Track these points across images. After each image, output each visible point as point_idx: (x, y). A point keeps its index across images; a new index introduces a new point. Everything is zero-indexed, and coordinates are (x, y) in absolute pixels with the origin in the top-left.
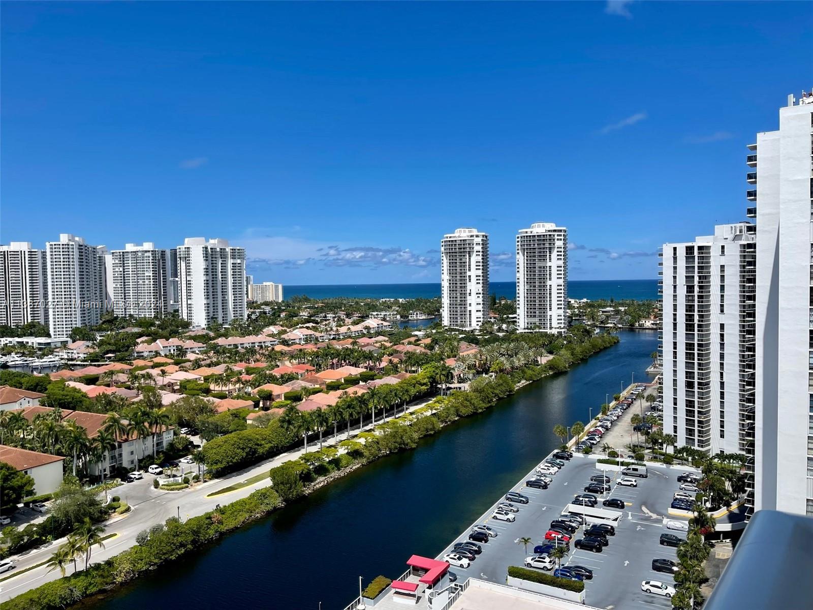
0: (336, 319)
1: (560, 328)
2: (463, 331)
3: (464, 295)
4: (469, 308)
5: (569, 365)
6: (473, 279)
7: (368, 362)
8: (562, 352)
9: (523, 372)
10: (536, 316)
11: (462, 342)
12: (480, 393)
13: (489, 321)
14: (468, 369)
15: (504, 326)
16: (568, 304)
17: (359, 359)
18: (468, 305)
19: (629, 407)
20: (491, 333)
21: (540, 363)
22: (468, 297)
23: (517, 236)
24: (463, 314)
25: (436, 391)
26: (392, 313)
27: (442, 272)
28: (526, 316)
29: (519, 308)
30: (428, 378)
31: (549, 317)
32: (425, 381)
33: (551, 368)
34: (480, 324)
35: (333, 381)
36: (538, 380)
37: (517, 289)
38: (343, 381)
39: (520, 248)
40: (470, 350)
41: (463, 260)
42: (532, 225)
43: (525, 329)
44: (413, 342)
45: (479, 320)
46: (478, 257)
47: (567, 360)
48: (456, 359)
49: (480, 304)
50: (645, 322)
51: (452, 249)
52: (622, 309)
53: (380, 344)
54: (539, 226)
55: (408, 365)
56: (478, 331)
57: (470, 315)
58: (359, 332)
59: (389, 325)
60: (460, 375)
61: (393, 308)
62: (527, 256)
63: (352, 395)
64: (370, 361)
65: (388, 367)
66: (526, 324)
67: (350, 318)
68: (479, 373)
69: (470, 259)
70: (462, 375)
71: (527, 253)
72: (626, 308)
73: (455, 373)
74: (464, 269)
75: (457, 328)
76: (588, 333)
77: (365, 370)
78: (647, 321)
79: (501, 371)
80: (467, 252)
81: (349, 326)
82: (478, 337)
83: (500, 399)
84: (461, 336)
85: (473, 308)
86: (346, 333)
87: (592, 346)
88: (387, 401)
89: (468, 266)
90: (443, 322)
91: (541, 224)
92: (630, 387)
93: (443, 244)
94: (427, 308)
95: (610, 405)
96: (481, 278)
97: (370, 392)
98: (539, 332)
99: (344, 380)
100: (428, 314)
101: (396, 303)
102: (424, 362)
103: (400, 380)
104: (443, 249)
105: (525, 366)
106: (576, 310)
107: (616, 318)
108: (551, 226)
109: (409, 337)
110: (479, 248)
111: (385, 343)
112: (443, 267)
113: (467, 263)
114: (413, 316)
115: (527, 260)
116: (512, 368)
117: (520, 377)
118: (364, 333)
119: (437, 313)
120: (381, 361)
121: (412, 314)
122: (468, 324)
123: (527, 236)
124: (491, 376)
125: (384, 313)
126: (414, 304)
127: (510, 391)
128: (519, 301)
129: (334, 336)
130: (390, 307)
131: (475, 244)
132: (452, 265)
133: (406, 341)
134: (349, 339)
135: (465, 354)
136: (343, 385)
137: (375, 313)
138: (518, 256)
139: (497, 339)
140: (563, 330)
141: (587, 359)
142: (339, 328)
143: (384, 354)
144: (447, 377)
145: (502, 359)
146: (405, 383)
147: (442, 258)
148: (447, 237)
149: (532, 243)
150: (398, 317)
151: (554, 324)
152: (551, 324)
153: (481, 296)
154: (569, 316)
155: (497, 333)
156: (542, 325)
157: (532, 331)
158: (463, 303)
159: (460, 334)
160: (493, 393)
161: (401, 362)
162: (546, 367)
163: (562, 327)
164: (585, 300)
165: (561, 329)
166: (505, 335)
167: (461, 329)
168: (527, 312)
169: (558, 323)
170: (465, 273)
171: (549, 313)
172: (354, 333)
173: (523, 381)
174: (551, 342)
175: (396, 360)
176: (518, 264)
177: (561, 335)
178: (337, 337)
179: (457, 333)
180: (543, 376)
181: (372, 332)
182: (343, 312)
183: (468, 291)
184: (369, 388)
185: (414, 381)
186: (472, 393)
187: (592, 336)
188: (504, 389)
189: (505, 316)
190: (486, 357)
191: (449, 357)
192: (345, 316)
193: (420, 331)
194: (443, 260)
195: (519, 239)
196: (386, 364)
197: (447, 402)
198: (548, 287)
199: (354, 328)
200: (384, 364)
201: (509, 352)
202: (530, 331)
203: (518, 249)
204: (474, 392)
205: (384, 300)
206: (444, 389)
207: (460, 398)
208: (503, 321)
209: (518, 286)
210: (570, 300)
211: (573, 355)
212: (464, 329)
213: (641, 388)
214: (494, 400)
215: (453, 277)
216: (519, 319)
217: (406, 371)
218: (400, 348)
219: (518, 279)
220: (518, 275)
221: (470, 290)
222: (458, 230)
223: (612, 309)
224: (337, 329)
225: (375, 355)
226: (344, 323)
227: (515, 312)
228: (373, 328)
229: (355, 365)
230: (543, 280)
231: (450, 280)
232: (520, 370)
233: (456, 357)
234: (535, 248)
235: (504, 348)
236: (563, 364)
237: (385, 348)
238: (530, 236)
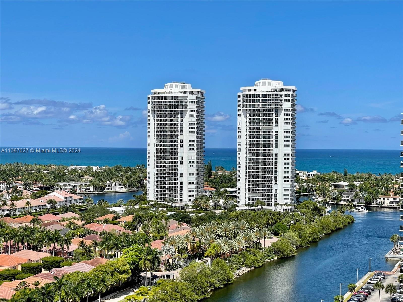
0: (10, 191)
1: (286, 204)
2: (172, 206)
3: (174, 164)
4: (180, 179)
5: (296, 249)
6: (186, 144)
7: (52, 245)
8: (288, 233)
9: (243, 256)
10: (259, 190)
11: (171, 221)
12: (192, 282)
13: (204, 196)
14: (179, 253)
15: (222, 202)
16: (296, 176)
17: (41, 241)
18: (179, 175)
19: (366, 299)
20: (206, 210)
21: (263, 246)
22: (180, 166)
23: (238, 94)
24: (173, 187)
25: (138, 279)
26: (83, 184)
27: (148, 134)
28: (247, 190)
29: (239, 180)
30: (129, 263)
31: (273, 192)
32: (125, 268)
33: (275, 252)
34: (193, 198)
35: (7, 268)
36: (260, 267)
37: (238, 157)
38: (20, 269)
39: (241, 109)
40: (180, 230)
41: (174, 121)
42: (256, 82)
43: (246, 205)
44: (111, 220)
45: (192, 193)
46: (192, 118)
47: (294, 243)
48: (163, 241)
49: (193, 174)
50: (384, 199)
51: (161, 107)
52: (358, 183)
53: (67, 222)
54: (264, 84)
55: (104, 249)
56: (190, 207)
57: (181, 188)
58: (41, 207)
59: (80, 199)
60: (168, 260)
61: (85, 177)
62: (250, 119)
63: (32, 287)
64: (56, 244)
65: (78, 251)
66: (247, 199)
67: (29, 190)
68: (191, 258)
69: (182, 120)
70: (170, 261)
71: (250, 114)
72: (362, 183)
73: (163, 258)
74: (175, 132)
75: (165, 203)
76: (318, 210)
77: (49, 255)
78: (386, 199)
79: (218, 255)
80: (179, 112)
81: (28, 200)
82: (191, 215)
83: (216, 289)
84: (169, 213)
85: (185, 180)
86: (23, 208)
87: (323, 227)
88: (77, 294)
89: (179, 129)
90: (148, 196)
91: (267, 81)
92: (366, 276)
93: (150, 100)
94: (127, 178)
95: (344, 296)
96: (195, 143)
97: (56, 282)
98: (262, 209)
99: (22, 267)
100: (129, 186)
101: (89, 171)
102: (124, 244)
103: (93, 267)
104: (149, 107)
105: (246, 250)
106: (304, 184)
107: (350, 194)
108: (279, 84)
109: (105, 214)
110: (193, 107)
111: (75, 221)
112: (149, 128)
113: (179, 125)
114: (110, 187)
115: (250, 123)
116: (231, 252)
117: (239, 263)
118: (48, 209)
119: (139, 185)
120: (70, 244)
121: (109, 186)
122: (179, 198)
123: (250, 95)
124: (206, 262)
125: (73, 184)
126: (111, 173)
127: (228, 280)
128: (239, 171)
129: (8, 212)
130: (81, 176)
131: (188, 103)
132: (161, 125)
133: (102, 219)
134: (28, 216)
135: (175, 234)
136: (19, 274)
137: (61, 184)
138: (239, 119)
139: (212, 217)
140: (289, 208)
141: (317, 241)
142: (15, 202)
143: (73, 235)
144: (153, 263)
145: (220, 241)
146: (101, 271)
147: (148, 118)
148: (155, 93)
149: (256, 103)
150: (92, 189)
151: (280, 200)
152: (276, 200)
153: (194, 165)
154: (297, 191)
155: (213, 210)
156: (266, 200)
157: (254, 208)
158: (173, 173)
159: (169, 210)
160: (207, 283)
161: (96, 244)
162: (270, 251)
163: (289, 203)
164: (315, 172)
165: (287, 206)
166: (223, 212)
167: (170, 204)
168: (249, 185)
169: (285, 199)
170: (175, 136)
171: (274, 187)
172: (34, 208)
173: (243, 268)
174: (276, 222)
175: (88, 243)
176: (239, 128)
177: (288, 213)
178: (12, 213)
179: (165, 209)
180: (267, 261)
181: (59, 207)
182: (21, 182)
183: (180, 159)
184: (55, 277)
185: (112, 268)
186: (182, 283)
187: (322, 215)
188: (221, 277)
189: (222, 190)
190: (200, 239)
191: (155, 239)
192: (22, 187)
193: (119, 206)
194: (149, 119)
195: (241, 99)
196: (77, 247)
197: (153, 294)
198: (274, 156)
199: (35, 202)
200: (74, 247)
201: (227, 233)
202: (251, 208)
203: (240, 110)
204: (185, 281)
205: (73, 167)
206: (148, 278)
207: (168, 288)
208: (220, 196)
209: (239, 154)
210: (298, 172)
211: (301, 237)
212: (173, 205)
213: (380, 277)
214: (209, 290)
215: (161, 141)
216: (239, 193)
217: (102, 256)
218: (93, 227)
219: (239, 145)
220: (239, 141)
221: (182, 158)
222: (169, 84)
223: (345, 183)
224: (13, 203)
225: (62, 236)
226: (21, 195)
227: (234, 185)
228: (60, 202)
229: (36, 248)
230: (268, 147)
231: (157, 145)
232: (239, 255)
233: (163, 239)
234: (259, 110)
235: (221, 228)
236: (290, 249)
237: (75, 227)
238: (253, 95)
